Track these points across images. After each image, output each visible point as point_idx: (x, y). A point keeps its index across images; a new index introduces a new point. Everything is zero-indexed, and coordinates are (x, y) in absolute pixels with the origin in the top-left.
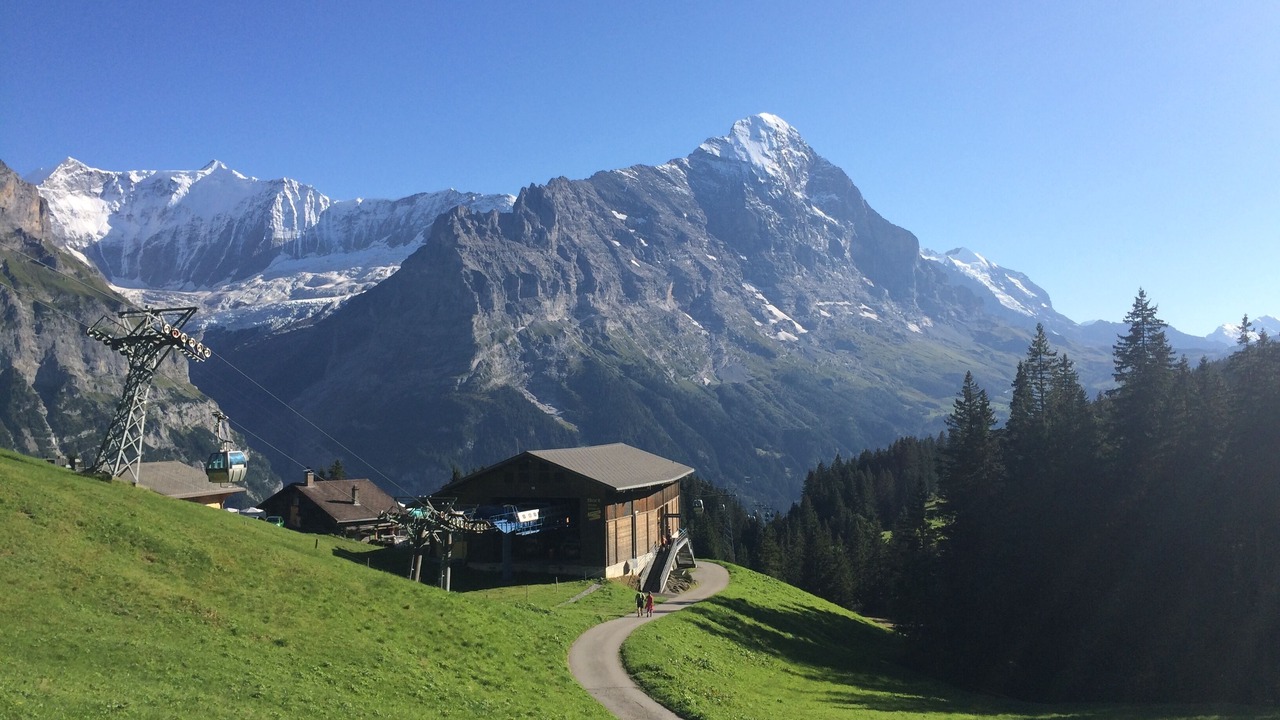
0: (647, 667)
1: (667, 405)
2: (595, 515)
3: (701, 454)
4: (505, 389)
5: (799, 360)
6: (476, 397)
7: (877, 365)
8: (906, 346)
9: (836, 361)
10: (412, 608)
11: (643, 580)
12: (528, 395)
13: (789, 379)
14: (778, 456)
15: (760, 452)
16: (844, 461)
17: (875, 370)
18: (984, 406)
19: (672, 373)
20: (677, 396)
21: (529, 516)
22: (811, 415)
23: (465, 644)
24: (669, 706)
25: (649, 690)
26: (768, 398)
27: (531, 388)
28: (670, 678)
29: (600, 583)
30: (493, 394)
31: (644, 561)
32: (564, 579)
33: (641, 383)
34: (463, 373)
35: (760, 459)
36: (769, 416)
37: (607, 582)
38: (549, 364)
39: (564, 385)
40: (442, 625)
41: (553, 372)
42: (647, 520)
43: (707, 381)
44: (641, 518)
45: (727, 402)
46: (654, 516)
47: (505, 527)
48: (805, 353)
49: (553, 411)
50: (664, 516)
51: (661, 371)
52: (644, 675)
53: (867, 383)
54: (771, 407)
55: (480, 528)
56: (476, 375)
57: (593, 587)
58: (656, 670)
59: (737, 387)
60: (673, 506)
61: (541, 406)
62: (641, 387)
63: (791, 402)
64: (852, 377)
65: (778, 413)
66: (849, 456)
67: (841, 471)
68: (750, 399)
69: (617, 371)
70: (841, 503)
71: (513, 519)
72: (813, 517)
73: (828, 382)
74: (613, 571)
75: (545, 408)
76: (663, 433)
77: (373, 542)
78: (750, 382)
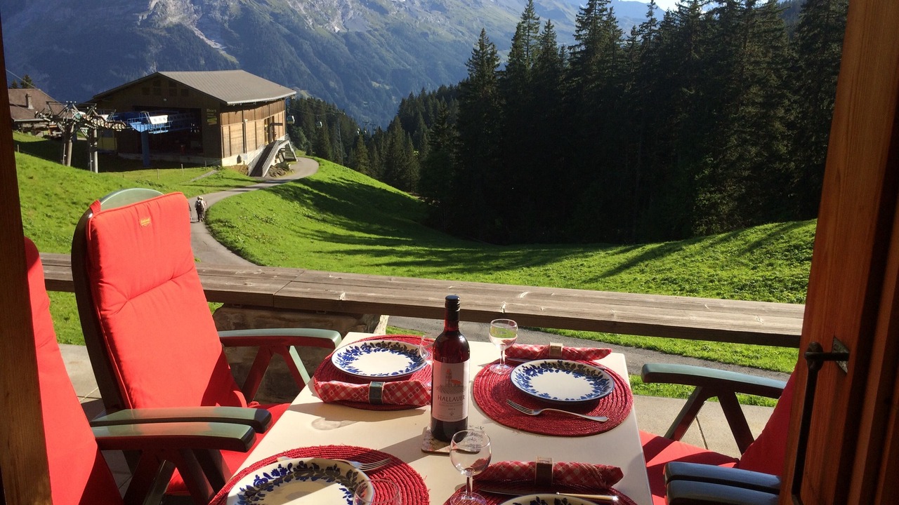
0: (220, 221)
1: (306, 46)
2: (212, 121)
3: (332, 84)
4: (179, 27)
5: (405, 17)
6: (155, 32)
7: (460, 23)
8: (481, 10)
9: (431, 18)
10: (36, 178)
11: (251, 168)
12: (198, 32)
13: (398, 31)
14: (387, 88)
15: (375, 84)
16: (427, 92)
17: (459, 28)
18: (493, 53)
19: (310, 22)
20: (314, 40)
21: (160, 120)
22: (412, 58)
23: (74, 203)
24: (224, 244)
25: (214, 234)
26: (381, 45)
27: (200, 26)
28: (233, 227)
29: (217, 169)
30: (168, 29)
31: (251, 157)
32: (187, 165)
33: (287, 27)
34: (144, 11)
35: (375, 90)
36: (381, 58)
37: (223, 168)
38: (215, 8)
39: (226, 25)
40: (59, 190)
41: (218, 15)
42: (255, 127)
43: (337, 29)
44: (250, 125)
45: (352, 47)
46: (261, 124)
47: (138, 127)
48: (409, 11)
49: (218, 46)
50: (271, 125)
51: (302, 19)
52: (215, 226)
53: (452, 37)
54: (384, 52)
55: (119, 127)
56: (154, 13)
57: (211, 171)
58: (225, 223)
59: (359, 35)
60: (280, 117)
61: (209, 42)
62: (286, 30)
63: (398, 48)
64: (442, 32)
65: (389, 56)
66: (431, 88)
67: (425, 99)
68: (368, 45)
69: (268, 18)
70: (422, 121)
71: (145, 122)
72: (399, 131)
73: (425, 35)
74: (228, 161)
75: (211, 43)
76: (304, 67)
77: (45, 137)
78: (369, 32)
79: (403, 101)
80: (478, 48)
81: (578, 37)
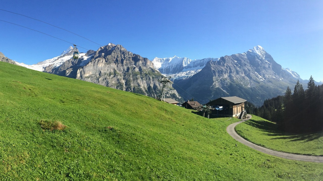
0: (239, 131)
1: (243, 90)
2: (231, 107)
3: (248, 98)
4: (218, 88)
5: (263, 84)
6: (214, 89)
7: (275, 85)
8: (279, 82)
9: (269, 84)
10: (203, 121)
11: (239, 117)
12: (221, 89)
13: (262, 87)
14: (260, 98)
15: (257, 98)
16: (270, 99)
17: (275, 86)
18: (290, 91)
19: (244, 85)
20: (245, 89)
21: (221, 107)
22: (265, 92)
23: (211, 127)
24: (242, 137)
25: (239, 134)
26: (259, 90)
27: (222, 88)
28: (242, 132)
29: (232, 117)
30: (216, 89)
31: (239, 114)
32: (226, 117)
33: (239, 87)
34: (212, 85)
35: (257, 99)
36: (259, 92)
37: (233, 117)
38: (225, 84)
39: (227, 87)
40: (207, 124)
41: (225, 85)
42: (239, 108)
43: (249, 87)
44: (238, 108)
45: (252, 90)
46: (240, 107)
47: (217, 109)
48: (264, 82)
49: (225, 91)
50: (242, 107)
51: (242, 85)
52: (238, 132)
53: (274, 87)
54: (259, 91)
55: (214, 109)
56: (214, 86)
57: (231, 118)
58: (240, 131)
59: (254, 88)
60: (243, 106)
61: (223, 90)
62: (239, 88)
63: (262, 90)
64: (271, 87)
65: (260, 92)
66: (271, 98)
67: (269, 100)
68: (256, 90)
69: (235, 85)
70: (269, 105)
71: (218, 108)
72: (265, 107)
73: (268, 87)
74: (234, 116)
75: (224, 91)
76: (242, 95)
77: (198, 110)
78: (256, 87)
79: (265, 101)
80: (287, 90)
81: (308, 88)
